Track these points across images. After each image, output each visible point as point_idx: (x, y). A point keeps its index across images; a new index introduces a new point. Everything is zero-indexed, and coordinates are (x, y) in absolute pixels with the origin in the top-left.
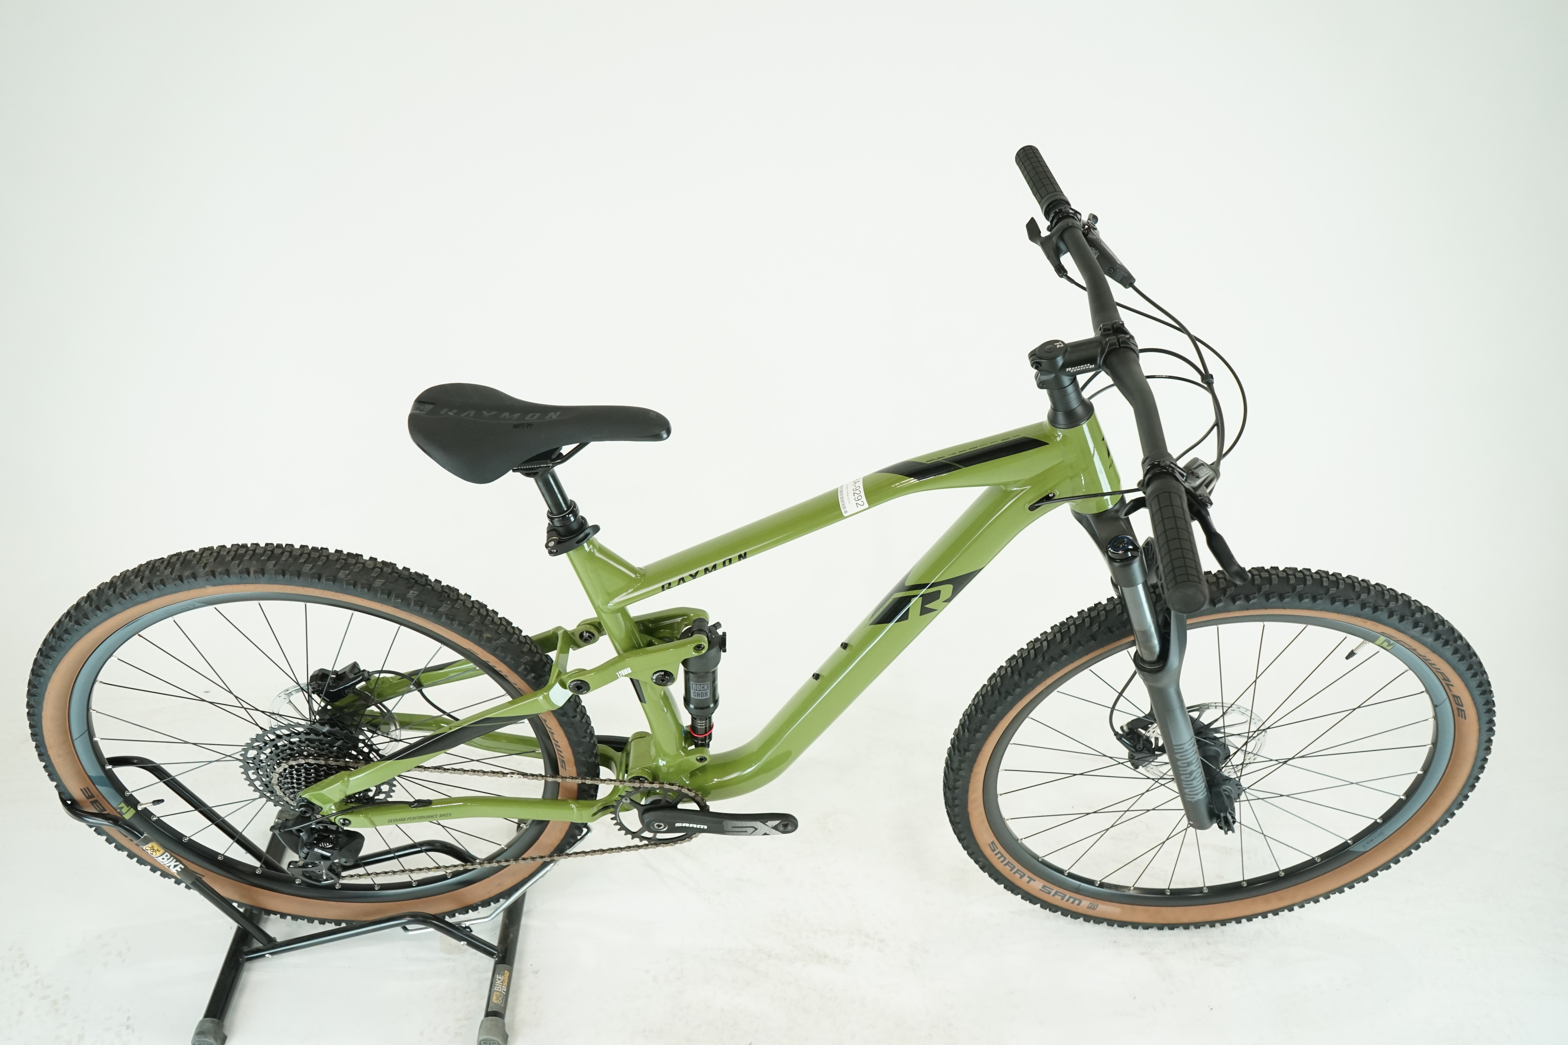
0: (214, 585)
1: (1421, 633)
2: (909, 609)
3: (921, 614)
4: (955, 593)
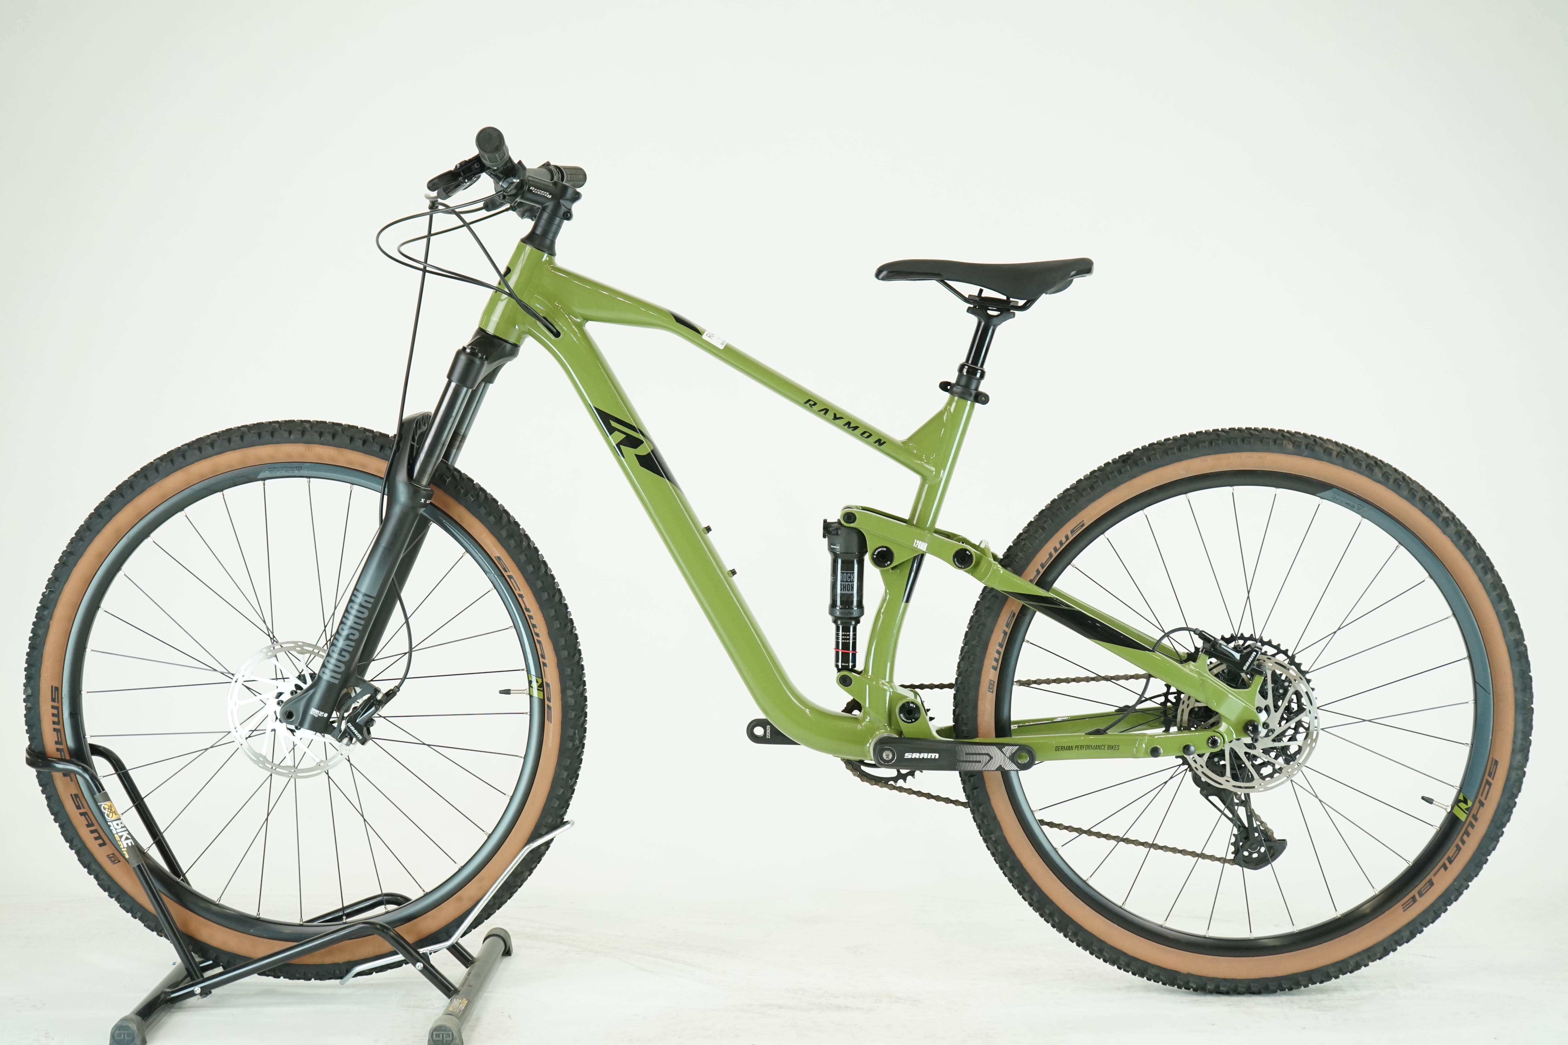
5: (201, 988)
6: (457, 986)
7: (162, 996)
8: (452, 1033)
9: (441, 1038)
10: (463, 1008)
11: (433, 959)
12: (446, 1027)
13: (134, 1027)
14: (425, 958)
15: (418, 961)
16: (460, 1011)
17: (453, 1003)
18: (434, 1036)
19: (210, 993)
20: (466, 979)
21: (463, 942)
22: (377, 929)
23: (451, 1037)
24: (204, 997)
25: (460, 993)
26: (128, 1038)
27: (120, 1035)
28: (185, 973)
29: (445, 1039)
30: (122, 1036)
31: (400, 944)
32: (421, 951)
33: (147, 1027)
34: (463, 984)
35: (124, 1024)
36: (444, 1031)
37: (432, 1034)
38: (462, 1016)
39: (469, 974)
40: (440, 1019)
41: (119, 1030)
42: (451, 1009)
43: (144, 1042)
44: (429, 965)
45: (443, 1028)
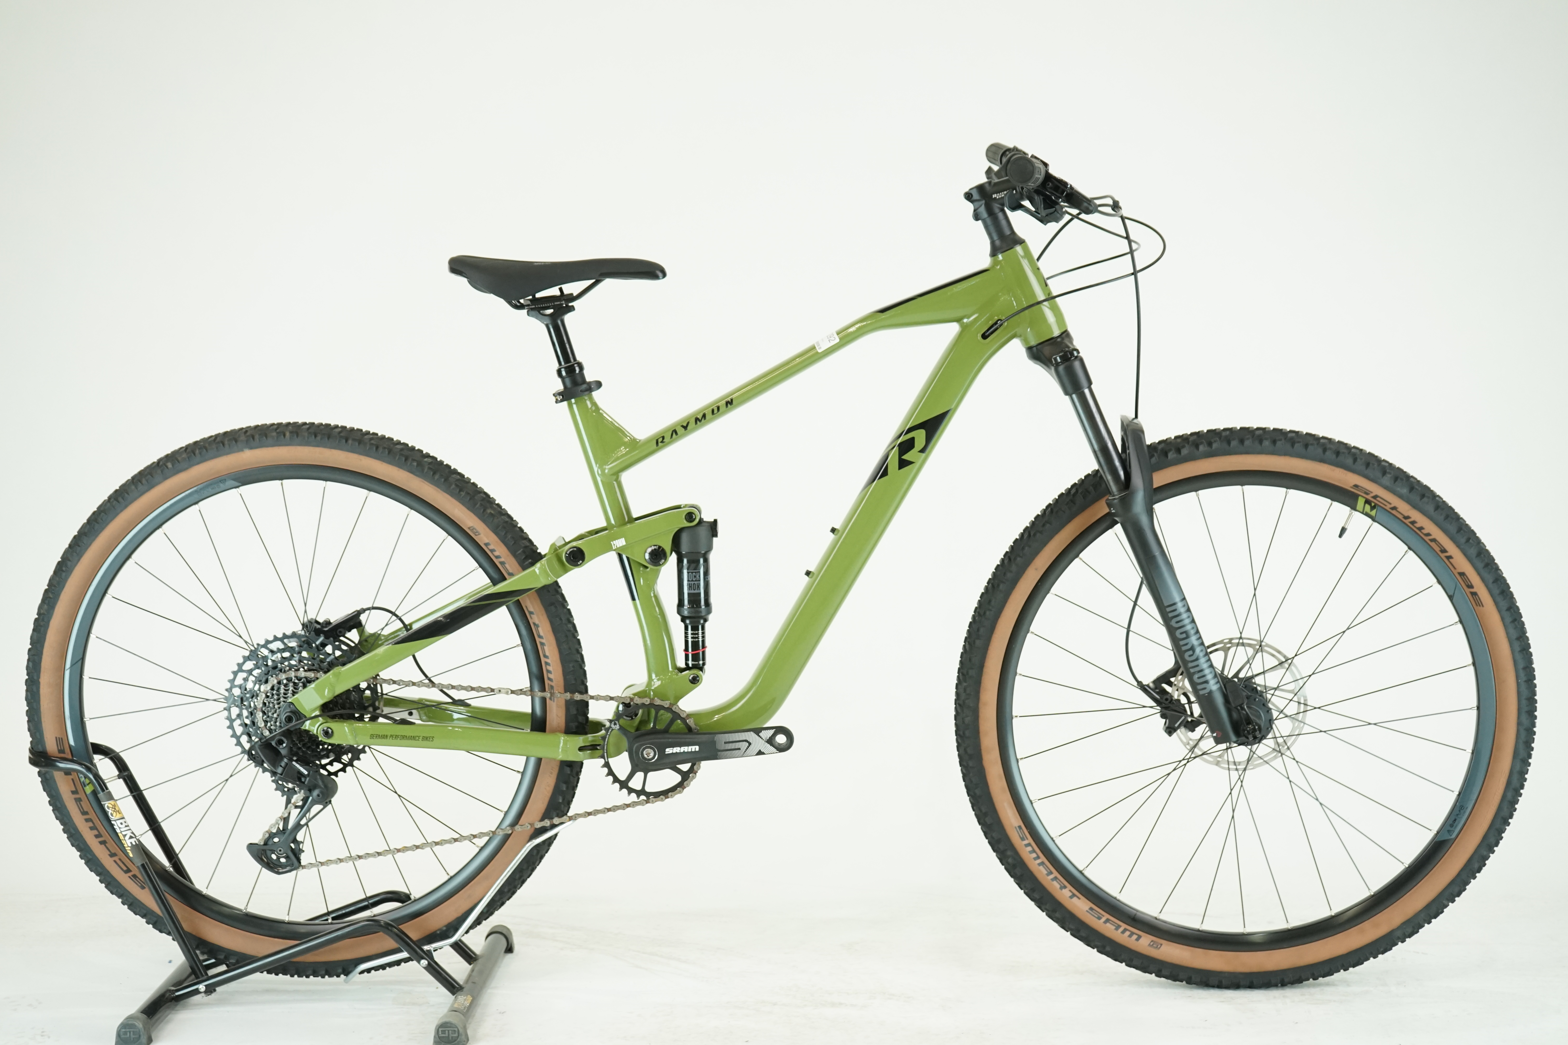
0: (251, 448)
1: (1393, 482)
2: (887, 464)
3: (900, 468)
4: (929, 438)
5: (206, 986)
6: (461, 983)
7: (168, 995)
8: (458, 1030)
9: (447, 1035)
10: (468, 1005)
11: (437, 956)
12: (451, 1024)
13: (140, 1025)
14: (429, 955)
15: (423, 958)
16: (465, 1008)
17: (458, 999)
18: (440, 1033)
19: (215, 990)
20: (470, 976)
21: (467, 939)
22: (381, 926)
23: (457, 1033)
24: (209, 995)
25: (465, 990)
26: (134, 1036)
27: (125, 1033)
28: (190, 970)
29: (451, 1035)
30: (128, 1034)
31: (405, 941)
32: (426, 948)
33: (152, 1026)
34: (467, 981)
35: (130, 1022)
36: (450, 1027)
37: (438, 1031)
38: (467, 1012)
39: (472, 970)
40: (445, 1016)
41: (125, 1029)
42: (456, 1005)
43: (150, 1040)
44: (432, 961)
45: (449, 1025)
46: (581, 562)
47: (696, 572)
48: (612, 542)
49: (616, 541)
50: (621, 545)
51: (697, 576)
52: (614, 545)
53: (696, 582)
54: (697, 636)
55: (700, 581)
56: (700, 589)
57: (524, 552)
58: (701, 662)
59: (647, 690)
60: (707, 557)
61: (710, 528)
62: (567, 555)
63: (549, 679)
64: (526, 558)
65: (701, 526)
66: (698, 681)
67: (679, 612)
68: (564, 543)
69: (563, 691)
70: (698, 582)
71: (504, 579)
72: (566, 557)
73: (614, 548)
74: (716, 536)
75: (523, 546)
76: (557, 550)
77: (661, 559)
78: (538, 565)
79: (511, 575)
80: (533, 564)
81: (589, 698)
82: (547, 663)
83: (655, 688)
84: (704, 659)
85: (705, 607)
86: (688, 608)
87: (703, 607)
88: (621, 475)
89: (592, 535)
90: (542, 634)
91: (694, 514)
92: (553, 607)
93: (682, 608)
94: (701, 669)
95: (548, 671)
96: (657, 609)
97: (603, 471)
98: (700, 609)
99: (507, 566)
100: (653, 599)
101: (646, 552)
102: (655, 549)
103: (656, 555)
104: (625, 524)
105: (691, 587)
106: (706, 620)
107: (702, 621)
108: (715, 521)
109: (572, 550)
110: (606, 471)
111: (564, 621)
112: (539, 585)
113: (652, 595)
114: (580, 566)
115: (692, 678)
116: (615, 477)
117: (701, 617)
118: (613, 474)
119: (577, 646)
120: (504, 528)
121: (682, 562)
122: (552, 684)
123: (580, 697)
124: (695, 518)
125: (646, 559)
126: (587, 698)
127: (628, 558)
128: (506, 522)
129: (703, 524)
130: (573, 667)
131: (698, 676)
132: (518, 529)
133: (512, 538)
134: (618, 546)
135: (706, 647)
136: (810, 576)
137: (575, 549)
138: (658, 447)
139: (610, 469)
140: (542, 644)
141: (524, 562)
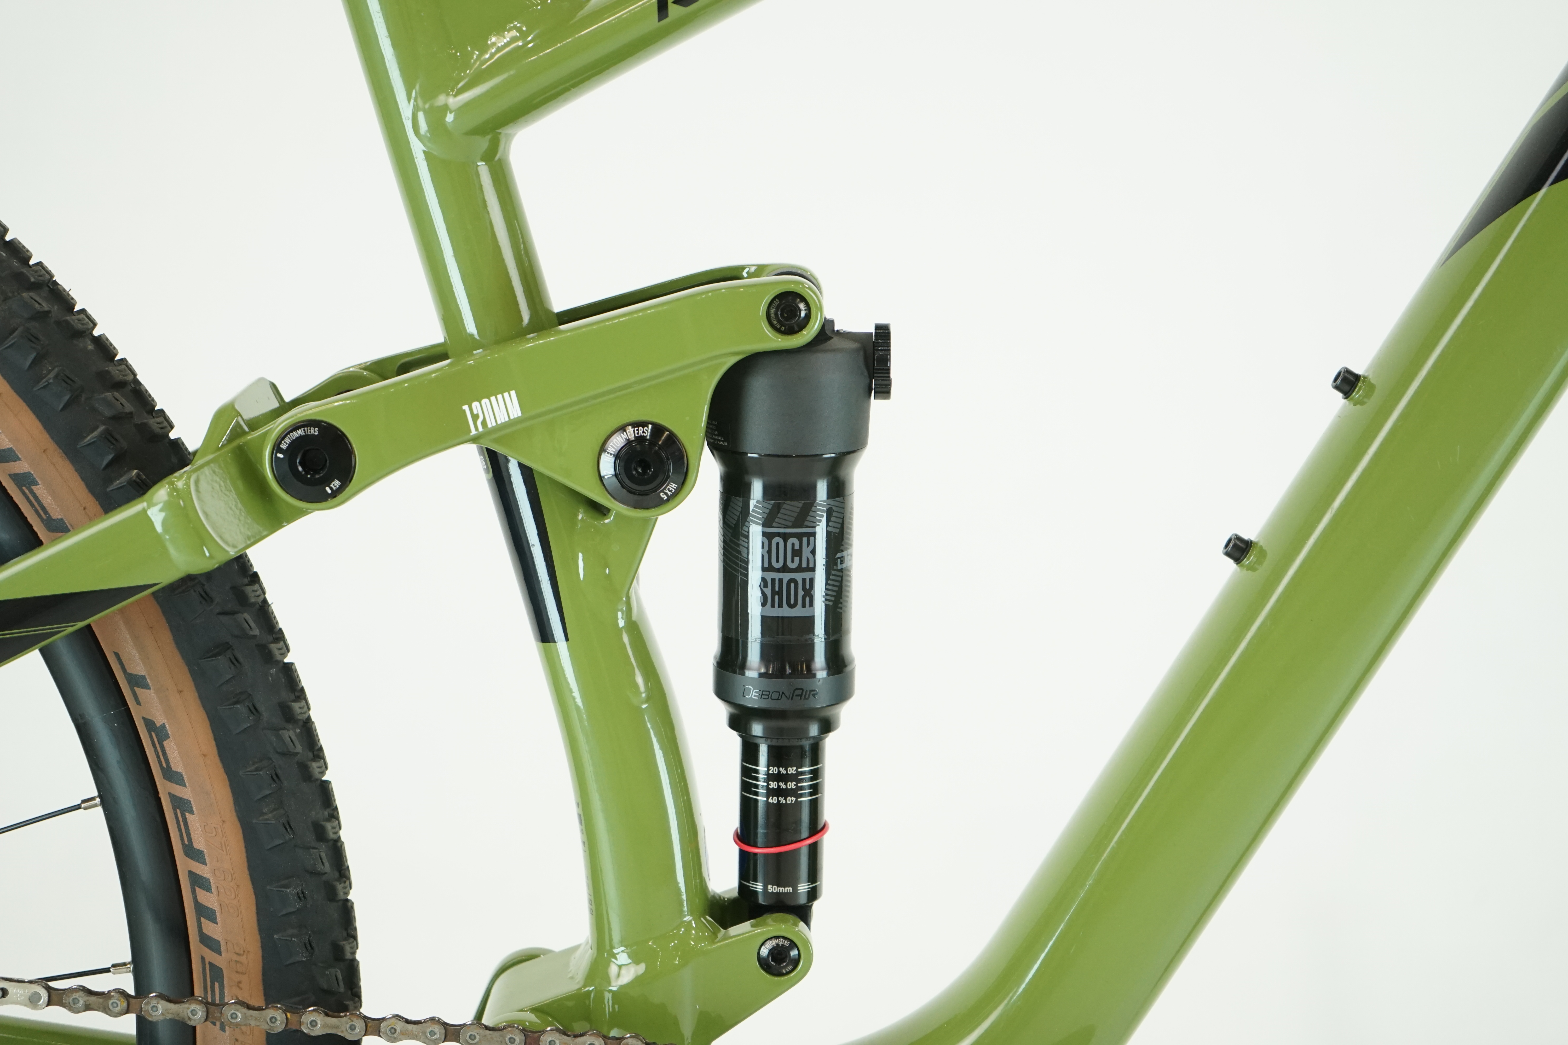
46: (336, 483)
47: (799, 536)
48: (466, 407)
49: (485, 401)
50: (502, 418)
51: (806, 552)
52: (475, 417)
53: (799, 576)
54: (791, 785)
55: (813, 569)
56: (811, 604)
57: (109, 437)
58: (803, 888)
59: (589, 992)
60: (842, 473)
61: (861, 359)
62: (280, 456)
63: (207, 941)
64: (119, 462)
65: (826, 351)
66: (796, 962)
67: (722, 690)
68: (275, 404)
69: (258, 1001)
70: (807, 575)
71: (34, 543)
72: (274, 459)
73: (474, 432)
74: (884, 391)
75: (108, 413)
76: (244, 433)
77: (666, 479)
78: (161, 493)
79: (60, 528)
80: (141, 488)
81: (360, 1025)
82: (197, 881)
83: (622, 987)
84: (814, 875)
85: (828, 675)
86: (761, 675)
87: (821, 674)
88: (509, 138)
89: (386, 379)
90: (177, 765)
91: (803, 299)
92: (222, 661)
93: (738, 677)
94: (803, 913)
95: (203, 912)
96: (640, 680)
97: (436, 116)
98: (806, 683)
99: (40, 490)
100: (626, 639)
101: (602, 449)
102: (640, 439)
103: (646, 466)
104: (521, 333)
105: (780, 593)
106: (827, 726)
107: (814, 730)
108: (883, 332)
109: (300, 432)
110: (450, 118)
111: (267, 714)
112: (165, 576)
113: (621, 623)
114: (331, 502)
115: (772, 952)
116: (484, 143)
117: (807, 715)
118: (478, 131)
119: (321, 814)
120: (32, 338)
121: (744, 491)
122: (219, 961)
123: (325, 1026)
124: (808, 316)
125: (601, 478)
126: (353, 1028)
127: (527, 473)
128: (42, 316)
129: (835, 342)
130: (301, 897)
131: (793, 945)
132: (91, 347)
133: (65, 379)
134: (491, 424)
135: (824, 827)
136: (1246, 562)
137: (314, 431)
138: (665, 22)
139: (461, 110)
140: (182, 806)
141: (109, 481)
